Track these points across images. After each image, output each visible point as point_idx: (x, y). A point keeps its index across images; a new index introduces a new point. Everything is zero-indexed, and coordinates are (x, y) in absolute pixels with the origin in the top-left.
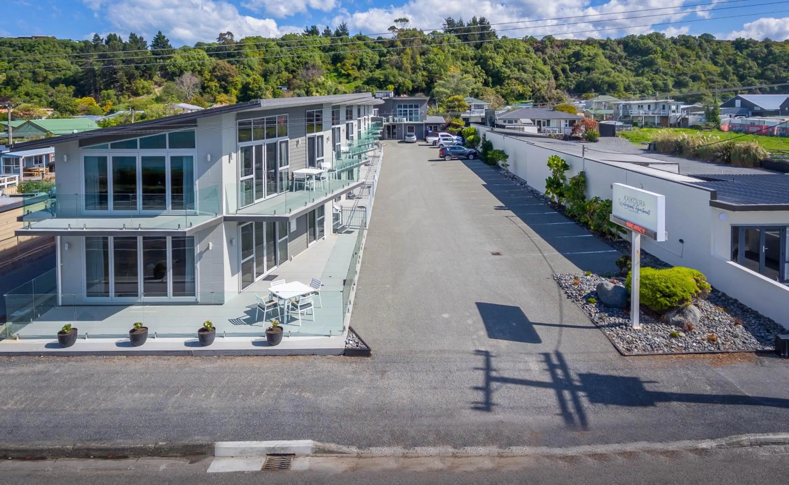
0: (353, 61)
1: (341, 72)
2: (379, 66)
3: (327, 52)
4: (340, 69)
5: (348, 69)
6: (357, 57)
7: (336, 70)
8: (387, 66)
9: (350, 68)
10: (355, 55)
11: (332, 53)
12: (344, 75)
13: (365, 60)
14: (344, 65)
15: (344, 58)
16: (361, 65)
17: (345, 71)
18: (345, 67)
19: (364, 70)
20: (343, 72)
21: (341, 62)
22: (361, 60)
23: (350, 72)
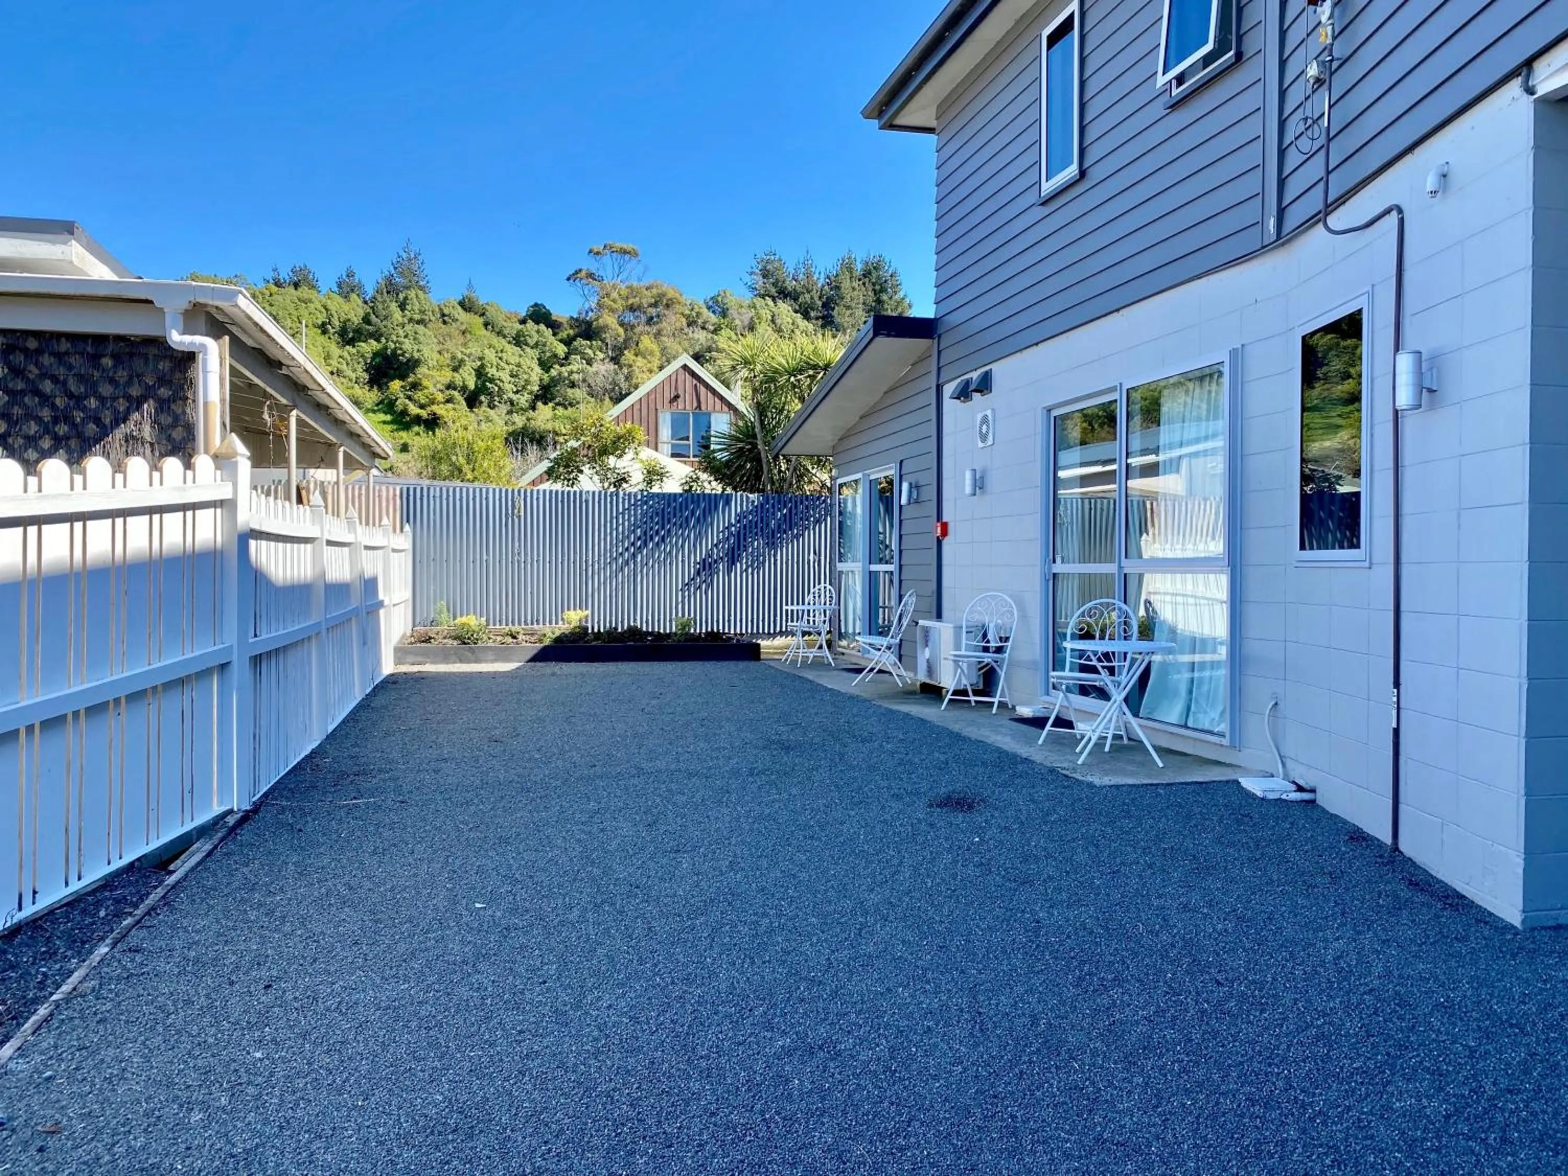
0: (447, 376)
1: (404, 412)
2: (546, 394)
3: (351, 342)
4: (401, 402)
5: (433, 402)
6: (461, 363)
7: (388, 406)
8: (578, 394)
9: (440, 397)
10: (453, 358)
11: (369, 347)
12: (418, 420)
13: (491, 371)
14: (415, 386)
15: (413, 364)
16: (481, 389)
17: (422, 407)
18: (419, 396)
19: (491, 406)
20: (414, 410)
21: (403, 377)
22: (480, 373)
23: (439, 410)
